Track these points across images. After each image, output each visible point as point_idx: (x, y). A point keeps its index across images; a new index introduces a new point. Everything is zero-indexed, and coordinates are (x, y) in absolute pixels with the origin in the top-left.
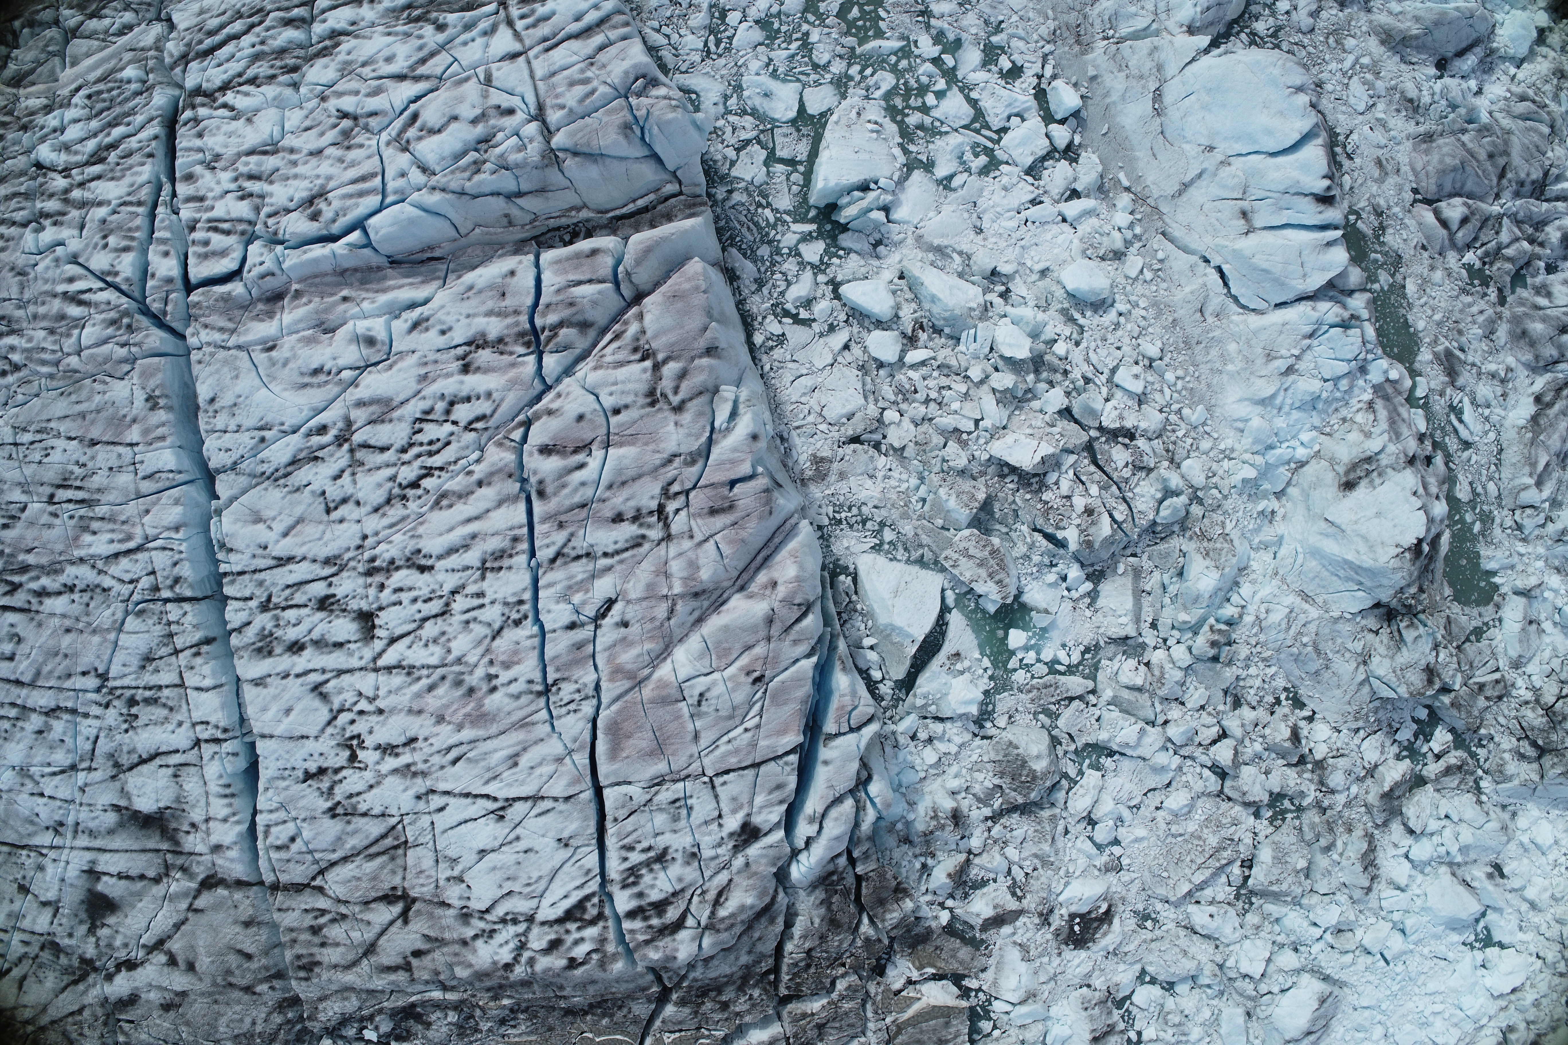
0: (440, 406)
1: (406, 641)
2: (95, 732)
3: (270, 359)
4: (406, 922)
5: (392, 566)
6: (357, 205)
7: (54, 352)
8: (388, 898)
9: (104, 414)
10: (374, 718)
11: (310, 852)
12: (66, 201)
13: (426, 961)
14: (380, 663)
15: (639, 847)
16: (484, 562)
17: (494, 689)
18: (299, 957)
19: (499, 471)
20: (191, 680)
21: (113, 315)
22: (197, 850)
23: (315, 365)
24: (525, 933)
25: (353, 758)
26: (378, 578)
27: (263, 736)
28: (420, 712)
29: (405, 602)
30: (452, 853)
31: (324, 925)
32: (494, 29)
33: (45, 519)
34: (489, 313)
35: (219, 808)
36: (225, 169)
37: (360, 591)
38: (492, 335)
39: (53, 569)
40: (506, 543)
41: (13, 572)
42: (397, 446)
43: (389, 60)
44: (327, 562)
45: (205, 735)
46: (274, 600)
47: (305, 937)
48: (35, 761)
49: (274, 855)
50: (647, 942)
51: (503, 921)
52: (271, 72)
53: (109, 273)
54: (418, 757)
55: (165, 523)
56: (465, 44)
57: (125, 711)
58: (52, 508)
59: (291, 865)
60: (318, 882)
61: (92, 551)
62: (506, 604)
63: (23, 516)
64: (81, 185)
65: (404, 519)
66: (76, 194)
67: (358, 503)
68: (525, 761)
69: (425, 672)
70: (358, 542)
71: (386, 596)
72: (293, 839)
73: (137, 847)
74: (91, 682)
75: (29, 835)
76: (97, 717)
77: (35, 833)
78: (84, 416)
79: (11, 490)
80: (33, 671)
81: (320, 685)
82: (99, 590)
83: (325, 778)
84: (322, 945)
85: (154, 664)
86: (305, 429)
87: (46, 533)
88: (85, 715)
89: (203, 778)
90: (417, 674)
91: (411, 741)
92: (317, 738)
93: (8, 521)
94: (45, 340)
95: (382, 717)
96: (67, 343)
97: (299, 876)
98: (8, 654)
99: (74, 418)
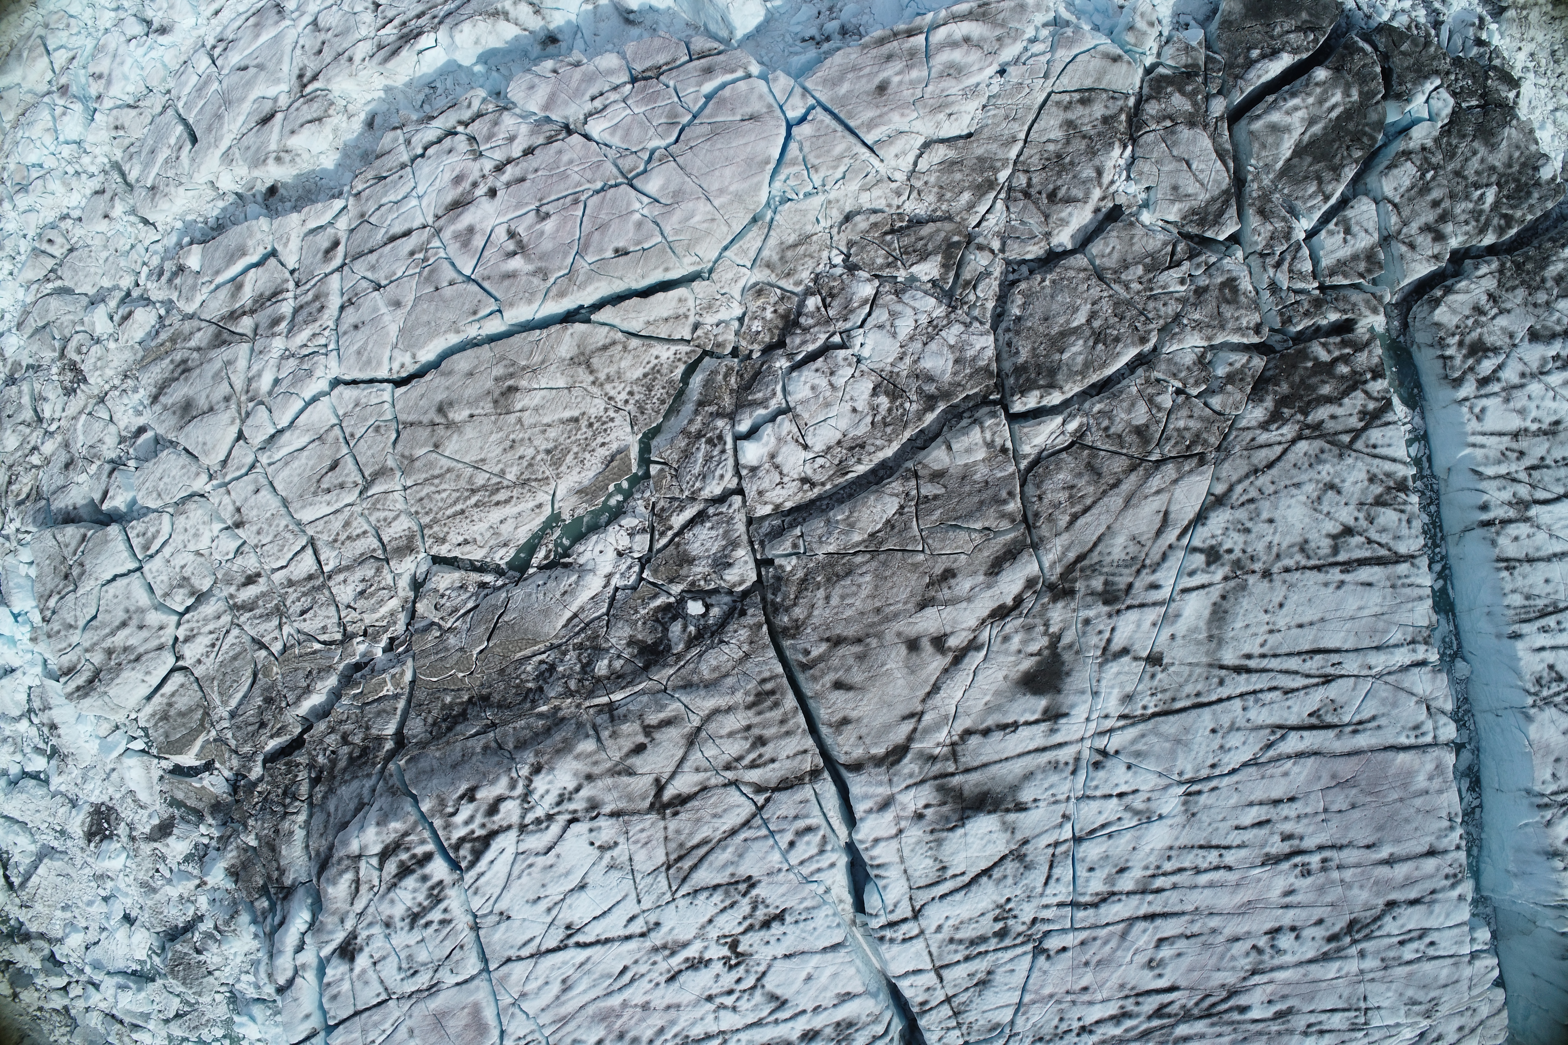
4: (658, 783)
8: (682, 800)
10: (713, 992)
11: (772, 833)
13: (627, 745)
14: (719, 1039)
15: (435, 926)
18: (776, 705)
22: (912, 792)
24: (524, 811)
25: (734, 946)
27: (834, 946)
28: (668, 1007)
30: (615, 875)
31: (749, 751)
41: (1162, 1027)
45: (904, 927)
47: (771, 732)
48: (1129, 835)
49: (811, 821)
50: (406, 834)
51: (550, 817)
54: (663, 966)
59: (792, 813)
60: (760, 799)
73: (994, 769)
74: (1053, 944)
75: (1143, 736)
76: (1047, 906)
77: (1134, 742)
80: (1130, 936)
81: (778, 1008)
82: (1047, 1037)
83: (762, 918)
84: (748, 728)
85: (975, 980)
88: (1061, 905)
89: (908, 877)
90: (678, 1039)
91: (673, 978)
92: (775, 958)
95: (707, 993)
97: (783, 802)
98: (1165, 945)
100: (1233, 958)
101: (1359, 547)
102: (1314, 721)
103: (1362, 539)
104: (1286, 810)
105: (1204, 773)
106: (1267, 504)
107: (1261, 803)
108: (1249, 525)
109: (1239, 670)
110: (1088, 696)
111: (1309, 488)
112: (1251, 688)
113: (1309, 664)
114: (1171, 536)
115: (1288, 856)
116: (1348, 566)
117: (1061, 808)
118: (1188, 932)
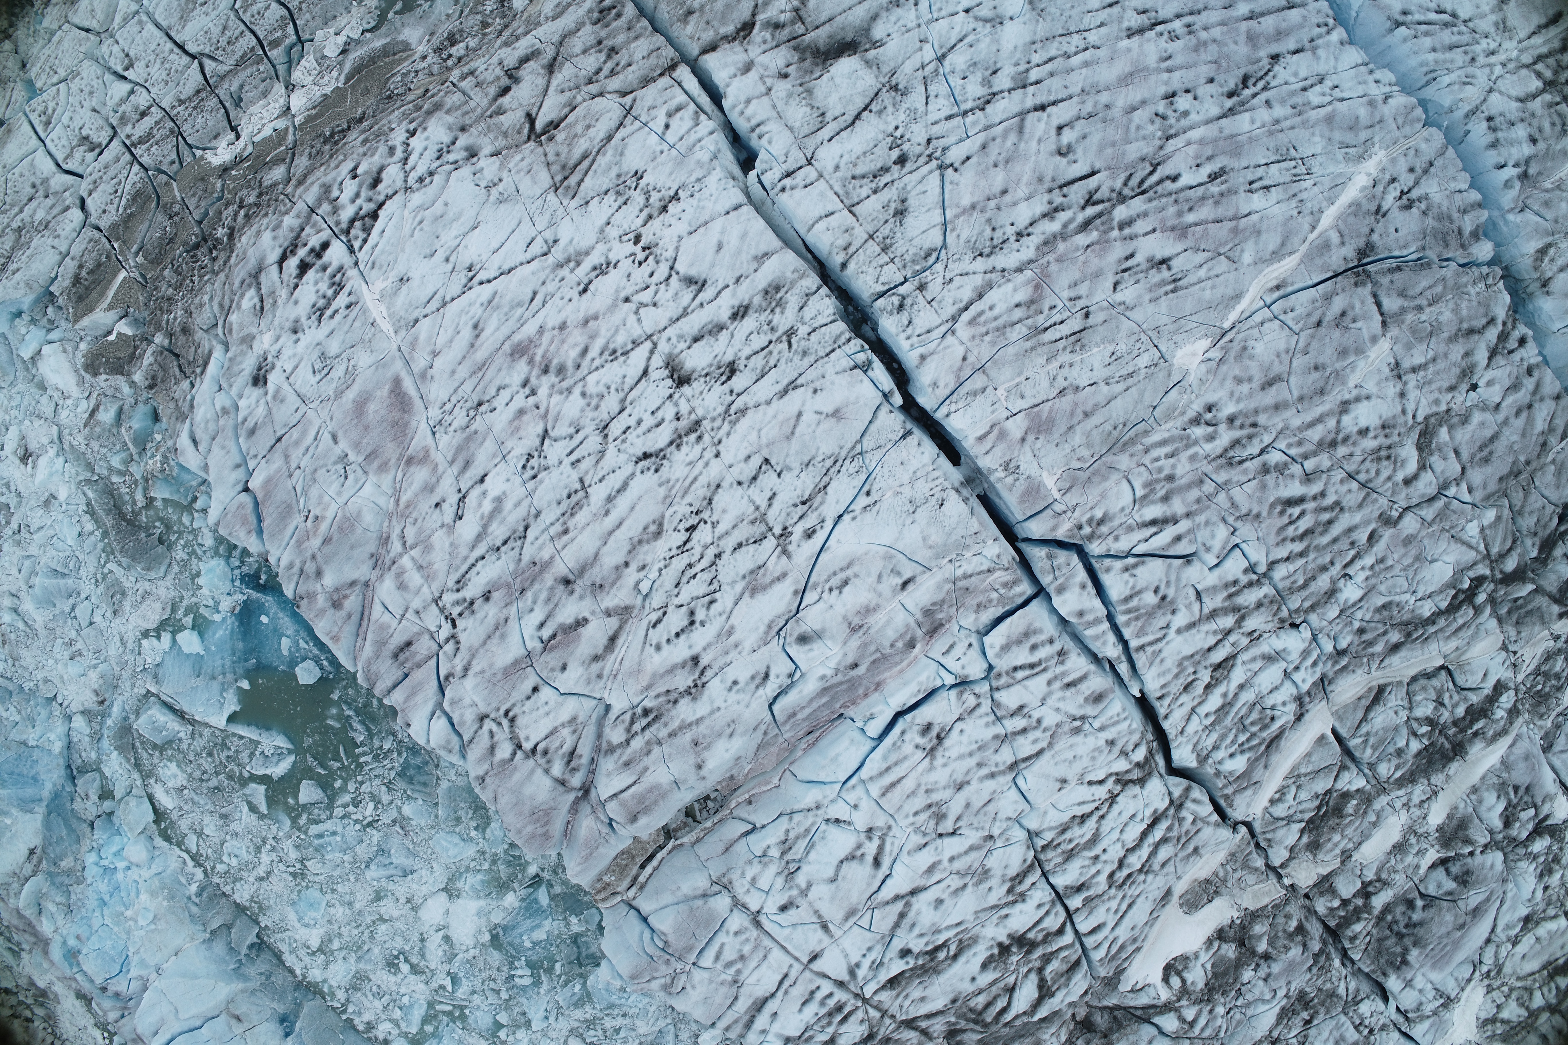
0: (700, 615)
1: (630, 382)
3: (899, 574)
4: (529, 115)
5: (676, 441)
6: (885, 758)
7: (1157, 460)
8: (554, 125)
9: (1062, 429)
11: (645, 125)
12: (1236, 609)
13: (493, 91)
14: (648, 345)
16: (587, 495)
17: (526, 383)
18: (618, 17)
19: (613, 584)
21: (1104, 529)
22: (770, 55)
23: (846, 590)
24: (407, 174)
25: (637, 241)
26: (684, 424)
27: (737, 208)
28: (586, 322)
29: (647, 417)
30: (506, 208)
31: (606, 62)
32: (852, 973)
33: (1083, 290)
34: (698, 722)
35: (759, 110)
36: (1058, 725)
37: (696, 403)
38: (684, 702)
39: (1049, 243)
40: (571, 524)
41: (1100, 215)
42: (725, 557)
43: (939, 902)
44: (743, 411)
45: (803, 173)
46: (783, 346)
47: (621, 38)
49: (679, 102)
50: (302, 230)
51: (432, 174)
52: (1068, 835)
53: (1135, 566)
54: (572, 279)
55: (939, 357)
56: (870, 949)
57: (905, 147)
58: (1081, 303)
59: (660, 100)
60: (628, 100)
61: (1010, 286)
62: (546, 468)
63: (1113, 278)
64: (1228, 633)
65: (686, 492)
66: (1228, 621)
67: (740, 483)
68: (467, 333)
69: (597, 363)
70: (721, 448)
71: (669, 412)
72: (667, 126)
73: (839, 20)
74: (955, 156)
76: (935, 123)
78: (1086, 415)
79: (1140, 296)
80: (1027, 129)
81: (699, 291)
82: (986, 251)
83: (658, 205)
84: (600, 42)
85: (891, 211)
86: (829, 525)
87: (1076, 275)
88: (949, 118)
89: (791, 129)
90: (606, 356)
91: (585, 290)
92: (680, 238)
93: (1130, 263)
94: (1174, 467)
95: (623, 295)
96: (1146, 475)
97: (649, 95)
98: (1066, 131)
99: (1096, 407)
100: (1139, 127)
115: (1151, 28)
117: (915, 34)
118: (1084, 113)
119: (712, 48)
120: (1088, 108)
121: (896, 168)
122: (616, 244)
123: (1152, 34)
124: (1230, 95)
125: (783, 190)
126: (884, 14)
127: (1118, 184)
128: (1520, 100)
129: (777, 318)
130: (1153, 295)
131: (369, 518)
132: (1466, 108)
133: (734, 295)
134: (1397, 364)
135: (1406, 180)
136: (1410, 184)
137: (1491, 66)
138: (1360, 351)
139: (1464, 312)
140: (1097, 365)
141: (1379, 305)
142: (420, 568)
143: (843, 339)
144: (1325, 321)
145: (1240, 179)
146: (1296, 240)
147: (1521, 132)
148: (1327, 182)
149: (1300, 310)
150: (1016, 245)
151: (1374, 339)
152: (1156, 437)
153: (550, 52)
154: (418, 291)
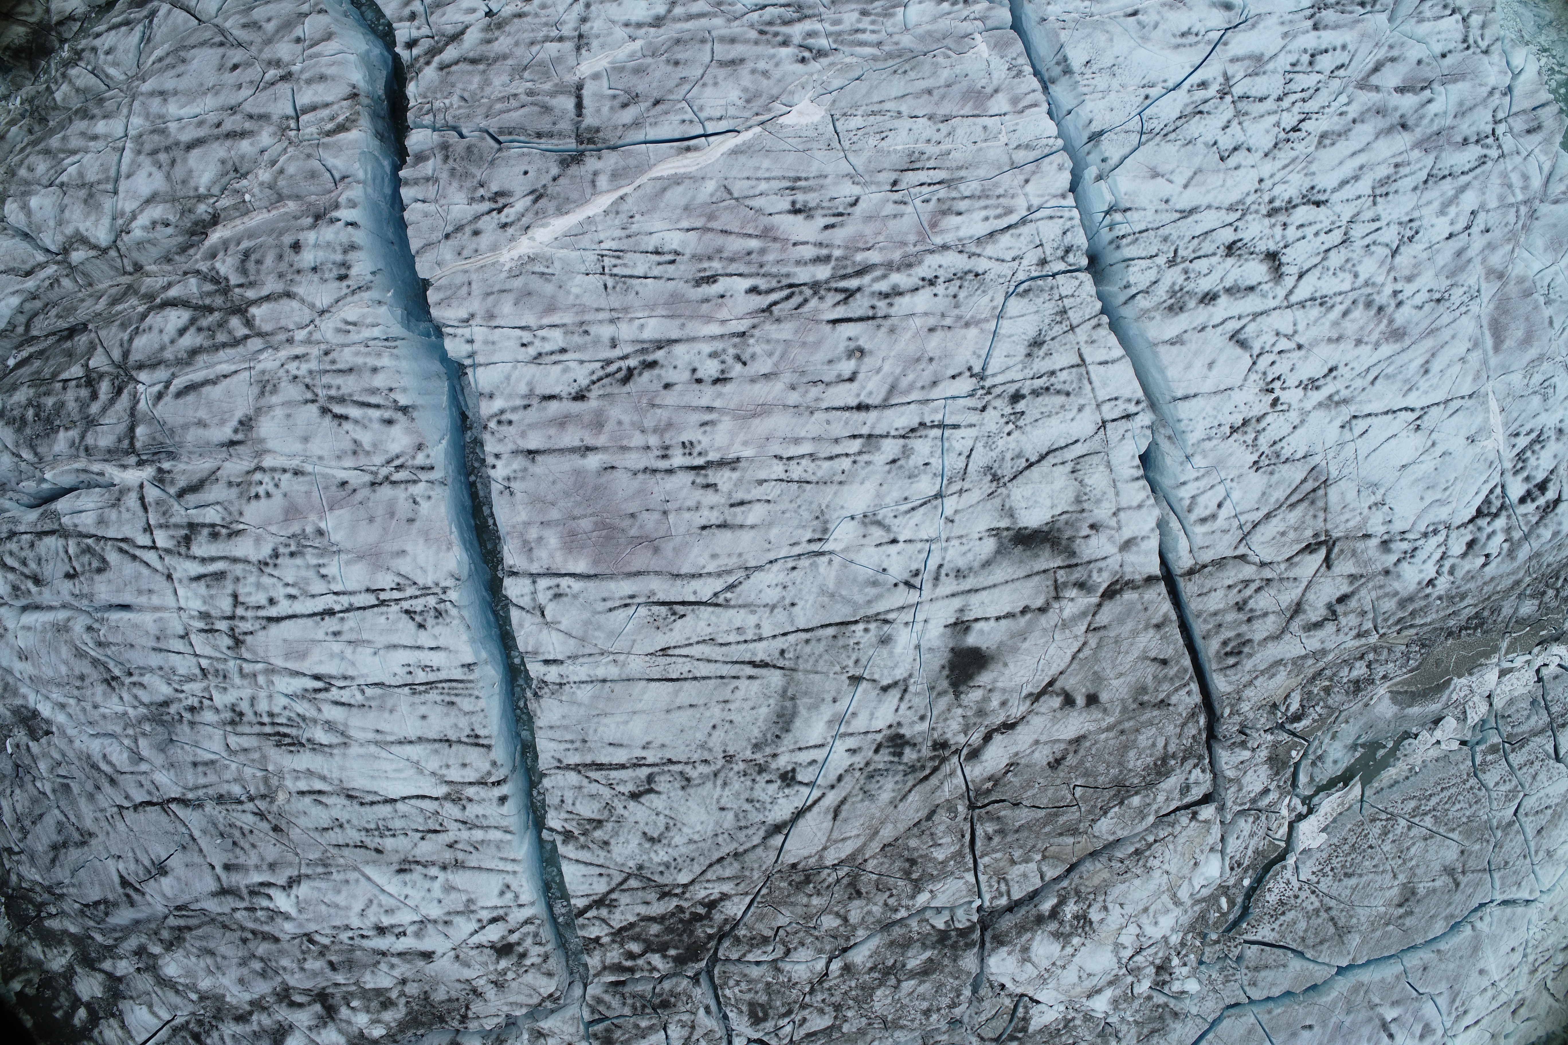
0: (1306, 59)
1: (1316, 272)
2: (970, 443)
3: (1138, 24)
4: (1329, 567)
5: (1291, 206)
7: (875, 32)
8: (1310, 549)
9: (955, 88)
10: (1297, 354)
11: (1236, 517)
13: (1352, 605)
14: (1294, 299)
15: (1524, 432)
16: (1373, 188)
17: (1400, 304)
18: (1223, 643)
19: (1368, 110)
20: (1092, 355)
23: (1184, 29)
24: (1445, 542)
25: (1276, 402)
26: (1282, 217)
27: (1186, 398)
28: (1339, 339)
29: (1310, 236)
30: (1374, 479)
31: (1250, 597)
33: (890, 208)
37: (1266, 231)
39: (907, 265)
41: (844, 277)
42: (1275, 96)
44: (1230, 208)
45: (1115, 414)
46: (1181, 253)
47: (1229, 618)
48: (888, 500)
49: (1200, 530)
50: (1538, 524)
51: (1425, 536)
54: (1340, 385)
55: (1053, 191)
57: (1008, 410)
58: (896, 197)
59: (1218, 537)
60: (1242, 550)
61: (961, 234)
62: (1400, 223)
63: (858, 209)
65: (1294, 160)
67: (1249, 150)
68: (1435, 369)
69: (1339, 299)
70: (1257, 184)
71: (1292, 234)
72: (1220, 506)
73: (1021, 573)
74: (965, 384)
75: (869, 602)
76: (972, 426)
77: (879, 597)
78: (930, 92)
79: (835, 184)
80: (886, 387)
81: (1238, 332)
82: (970, 277)
83: (1249, 429)
84: (1249, 620)
85: (1045, 347)
86: (1186, 85)
87: (892, 224)
88: (956, 427)
89: (1109, 465)
90: (1330, 302)
91: (1331, 370)
92: (1240, 387)
93: (833, 220)
94: (859, 21)
95: (1303, 352)
96: (889, 22)
97: (1223, 547)
98: (847, 374)
99: (918, 95)
100: (770, 354)
101: (623, 782)
102: (680, 609)
103: (621, 788)
104: (714, 518)
105: (805, 563)
106: (726, 825)
107: (741, 526)
108: (747, 806)
109: (764, 665)
110: (924, 645)
111: (678, 840)
112: (751, 646)
113: (685, 670)
114: (832, 799)
115: (708, 465)
116: (638, 764)
117: (957, 530)
118: (821, 387)
119: (1150, 580)
120: (814, 391)
121: (1025, 391)
122: (1295, 405)
123: (713, 456)
124: (653, 364)
125: (1138, 402)
126: (976, 565)
127: (814, 303)
128: (289, 295)
129: (1180, 280)
130: (821, 181)
131: (1539, 243)
132: (366, 295)
133: (1211, 316)
134: (578, 48)
135: (489, 224)
136: (486, 218)
137: (308, 341)
138: (618, 69)
139: (476, 80)
140: (904, 133)
141: (579, 106)
142: (1510, 186)
143: (1129, 239)
144: (649, 103)
145: (685, 269)
146: (649, 189)
147: (308, 258)
148: (585, 241)
149: (676, 118)
150: (940, 272)
151: (596, 76)
152: (868, 50)
153: (1295, 625)
154: (1464, 423)
